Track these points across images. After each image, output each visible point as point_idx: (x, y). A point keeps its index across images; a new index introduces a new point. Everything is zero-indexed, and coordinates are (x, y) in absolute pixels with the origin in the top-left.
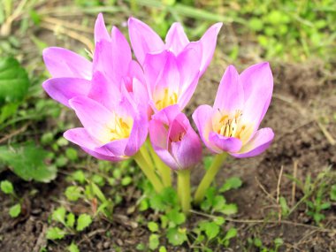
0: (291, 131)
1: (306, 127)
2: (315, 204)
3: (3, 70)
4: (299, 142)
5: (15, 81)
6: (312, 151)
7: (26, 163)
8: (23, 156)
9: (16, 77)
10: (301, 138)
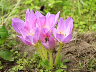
0: (85, 49)
1: (89, 48)
2: (90, 65)
3: (1, 29)
4: (87, 52)
5: (4, 32)
6: (91, 54)
7: (5, 56)
8: (5, 54)
9: (4, 31)
10: (87, 51)
